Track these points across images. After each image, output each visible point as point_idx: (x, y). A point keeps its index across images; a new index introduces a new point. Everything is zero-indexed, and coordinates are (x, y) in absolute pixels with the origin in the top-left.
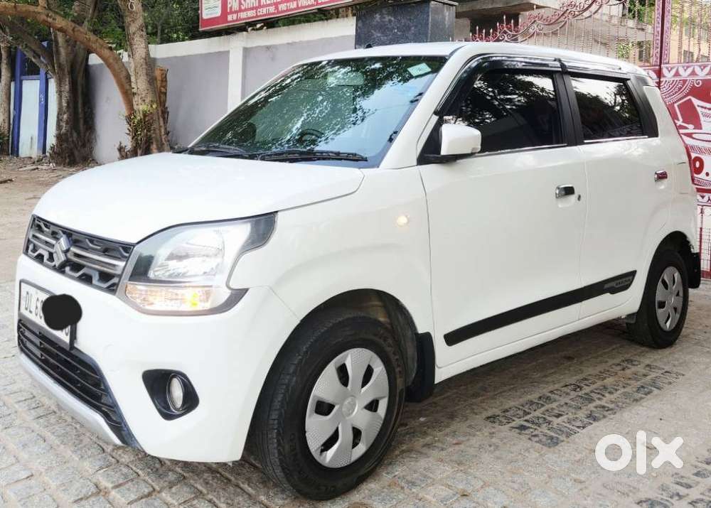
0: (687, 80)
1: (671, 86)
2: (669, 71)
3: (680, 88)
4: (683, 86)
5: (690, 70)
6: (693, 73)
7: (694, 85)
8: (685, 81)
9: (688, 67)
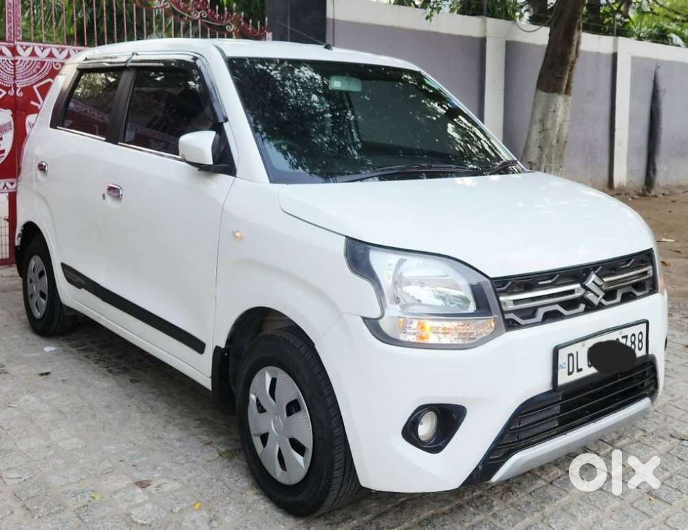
0: (44, 62)
1: (28, 67)
2: (25, 50)
3: (38, 70)
4: (42, 67)
5: (47, 52)
6: (51, 55)
7: (52, 67)
8: (43, 63)
9: (44, 48)
